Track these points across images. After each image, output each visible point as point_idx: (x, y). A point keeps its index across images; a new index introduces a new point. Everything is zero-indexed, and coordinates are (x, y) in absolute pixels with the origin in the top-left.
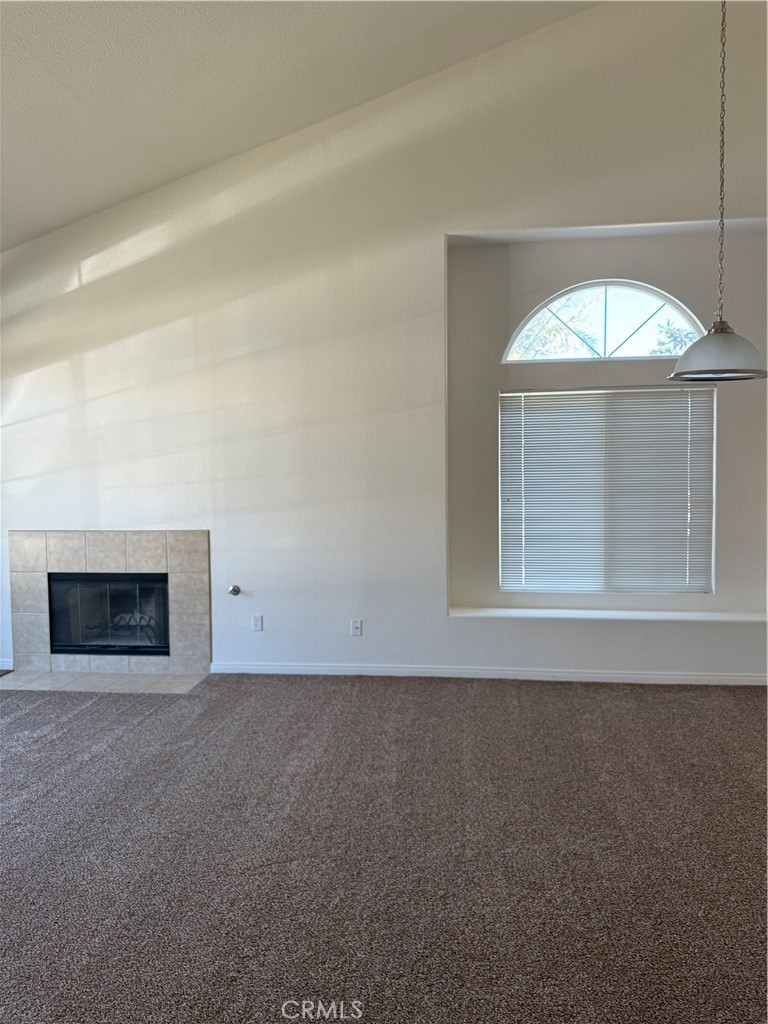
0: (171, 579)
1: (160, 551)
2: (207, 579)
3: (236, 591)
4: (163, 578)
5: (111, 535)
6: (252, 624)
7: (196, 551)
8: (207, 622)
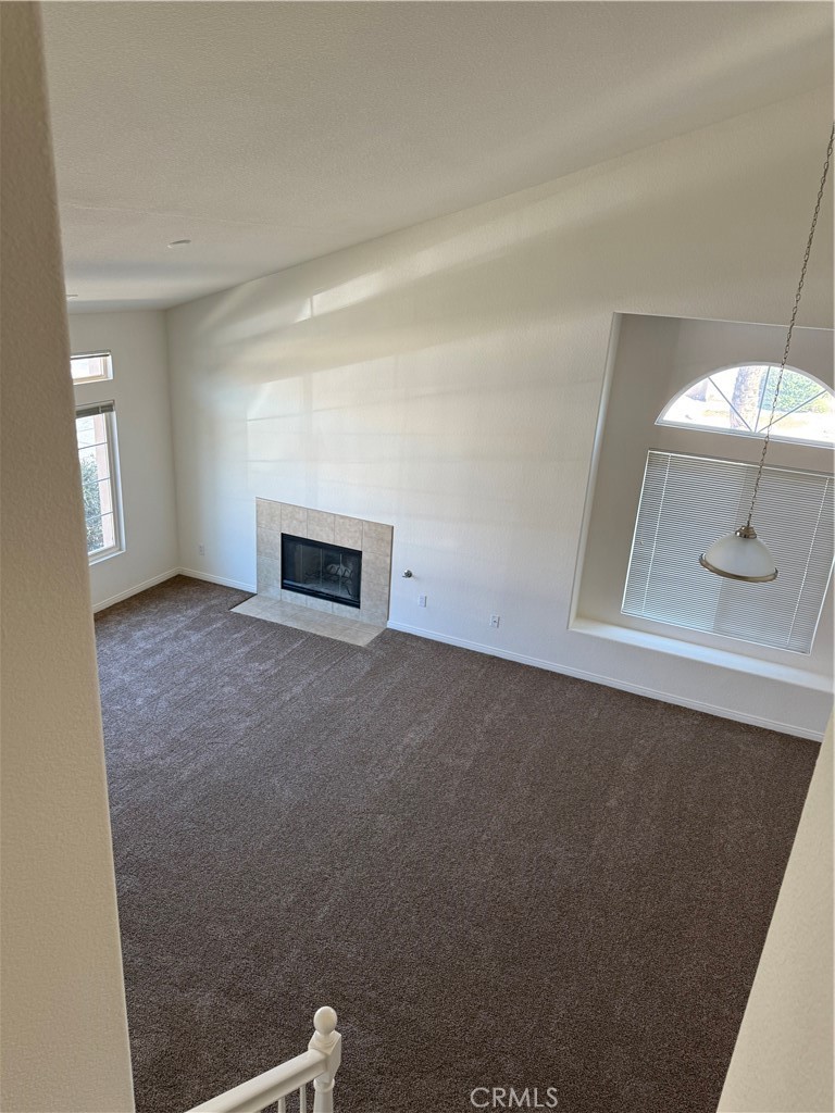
0: (365, 557)
1: (358, 534)
2: (389, 561)
3: (409, 575)
4: (359, 554)
5: (325, 515)
6: (419, 601)
7: (382, 540)
8: (387, 592)
